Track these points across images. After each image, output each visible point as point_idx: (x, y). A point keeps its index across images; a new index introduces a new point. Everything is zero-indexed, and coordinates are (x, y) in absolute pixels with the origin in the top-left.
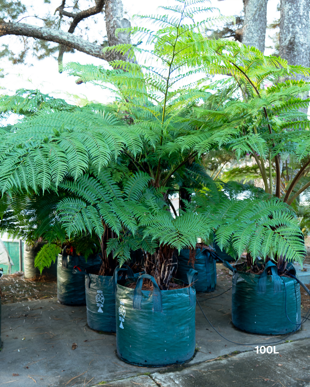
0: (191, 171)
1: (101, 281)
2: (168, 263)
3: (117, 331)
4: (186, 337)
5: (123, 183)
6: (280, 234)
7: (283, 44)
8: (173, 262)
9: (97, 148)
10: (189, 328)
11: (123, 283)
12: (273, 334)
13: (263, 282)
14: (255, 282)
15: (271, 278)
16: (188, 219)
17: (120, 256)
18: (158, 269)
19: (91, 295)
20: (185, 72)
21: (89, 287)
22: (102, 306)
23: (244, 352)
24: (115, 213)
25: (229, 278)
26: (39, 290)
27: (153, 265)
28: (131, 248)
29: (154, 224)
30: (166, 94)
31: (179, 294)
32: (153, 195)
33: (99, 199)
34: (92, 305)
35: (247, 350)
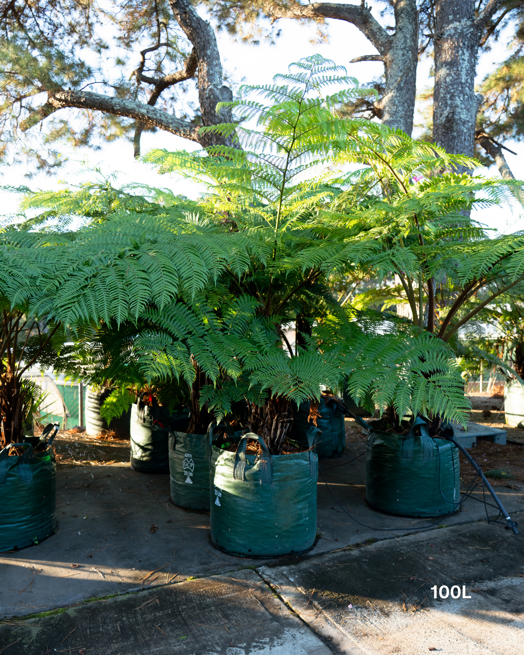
0: (312, 294)
1: (189, 441)
2: (281, 419)
3: (211, 508)
4: (305, 519)
5: (223, 310)
6: (436, 384)
7: (438, 121)
8: (288, 417)
9: (190, 266)
10: (309, 507)
11: (220, 444)
12: (421, 516)
13: (409, 446)
14: (398, 446)
15: (421, 440)
16: (310, 360)
17: (217, 409)
18: (267, 427)
19: (177, 460)
20: (308, 162)
21: (174, 449)
22: (191, 474)
23: (382, 540)
24: (211, 352)
25: (361, 438)
26: (106, 452)
27: (260, 421)
28: (232, 398)
29: (264, 367)
30: (282, 192)
31: (295, 461)
32: (262, 327)
33: (190, 333)
34: (178, 473)
35: (386, 537)
